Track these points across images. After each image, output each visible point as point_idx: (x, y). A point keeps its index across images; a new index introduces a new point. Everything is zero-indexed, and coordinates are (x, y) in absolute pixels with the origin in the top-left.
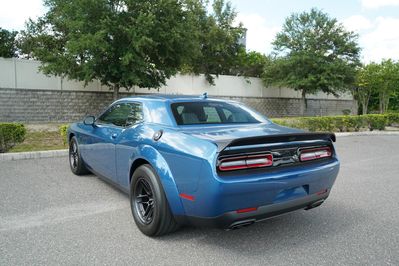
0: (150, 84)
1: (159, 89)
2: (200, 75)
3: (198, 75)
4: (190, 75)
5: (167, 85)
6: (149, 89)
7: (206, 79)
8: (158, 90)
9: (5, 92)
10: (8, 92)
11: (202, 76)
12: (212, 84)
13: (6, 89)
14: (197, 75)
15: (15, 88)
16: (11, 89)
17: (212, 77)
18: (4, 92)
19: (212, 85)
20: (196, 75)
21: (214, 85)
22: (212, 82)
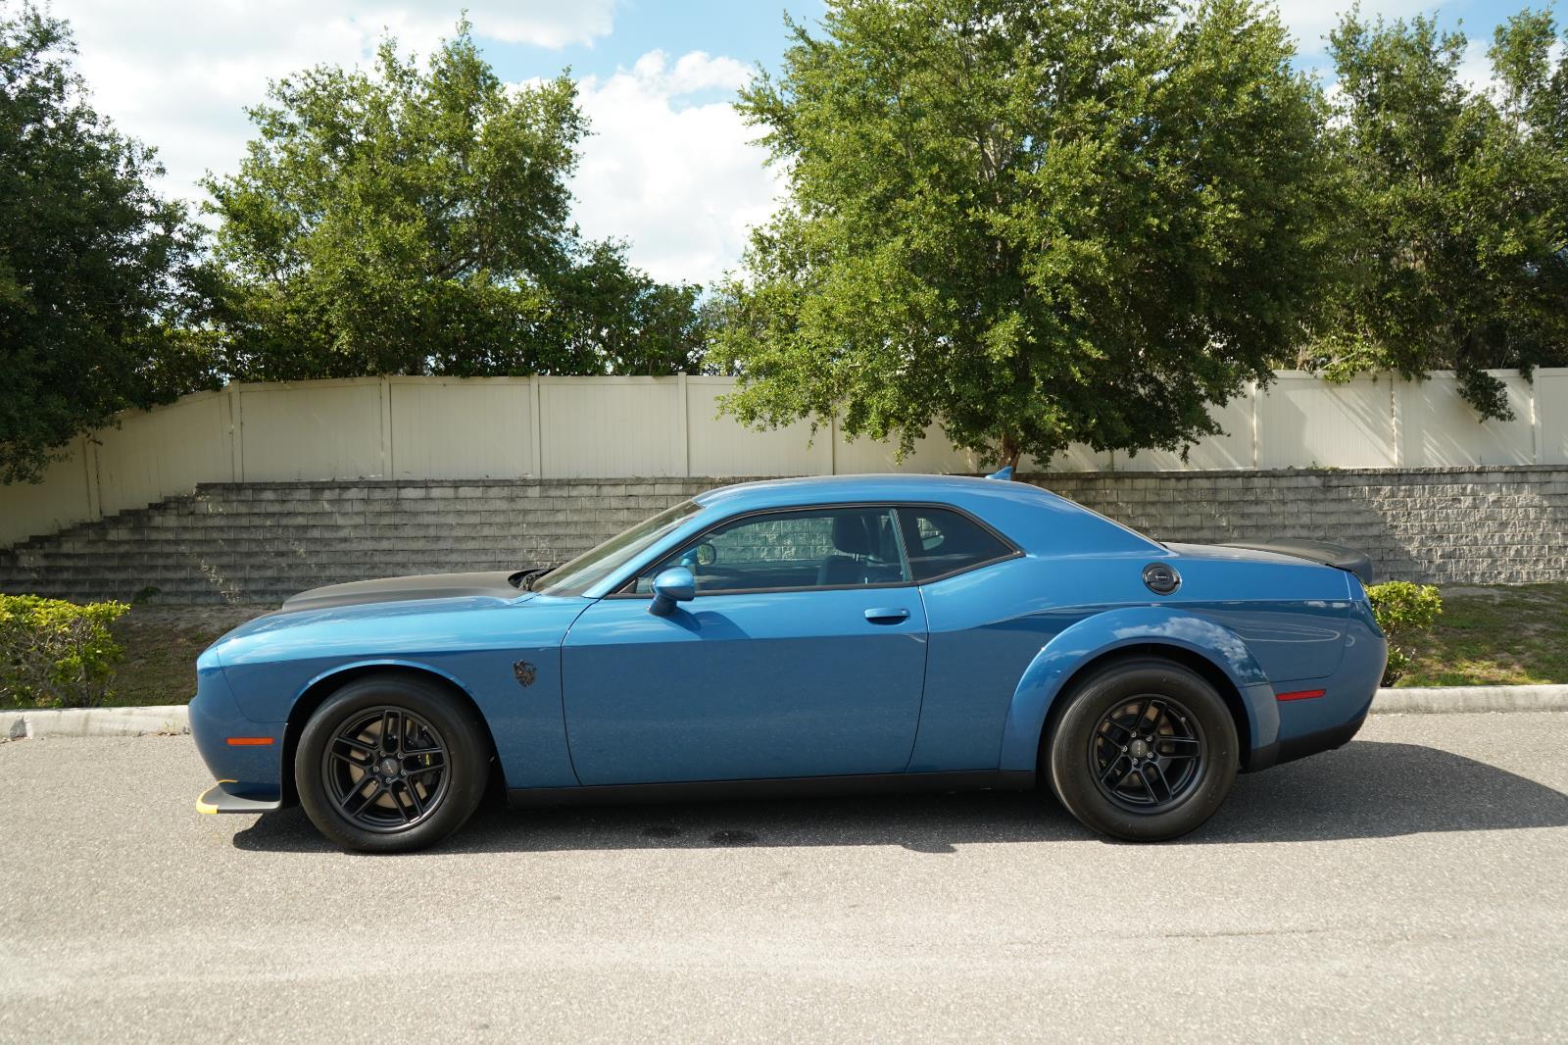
0: (1126, 431)
1: (1189, 452)
2: (1429, 378)
3: (1421, 377)
4: (1379, 382)
5: (1220, 432)
6: (1132, 454)
7: (1460, 391)
8: (1184, 456)
9: (652, 493)
10: (659, 489)
11: (1443, 382)
12: (1493, 413)
13: (655, 482)
14: (1413, 376)
15: (685, 476)
16: (669, 481)
17: (1494, 380)
18: (649, 490)
19: (1492, 419)
20: (1409, 379)
21: (1502, 417)
22: (1495, 405)
